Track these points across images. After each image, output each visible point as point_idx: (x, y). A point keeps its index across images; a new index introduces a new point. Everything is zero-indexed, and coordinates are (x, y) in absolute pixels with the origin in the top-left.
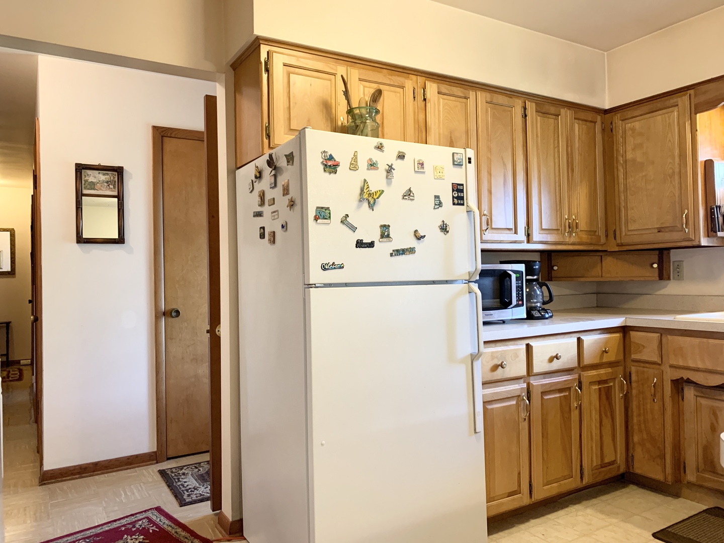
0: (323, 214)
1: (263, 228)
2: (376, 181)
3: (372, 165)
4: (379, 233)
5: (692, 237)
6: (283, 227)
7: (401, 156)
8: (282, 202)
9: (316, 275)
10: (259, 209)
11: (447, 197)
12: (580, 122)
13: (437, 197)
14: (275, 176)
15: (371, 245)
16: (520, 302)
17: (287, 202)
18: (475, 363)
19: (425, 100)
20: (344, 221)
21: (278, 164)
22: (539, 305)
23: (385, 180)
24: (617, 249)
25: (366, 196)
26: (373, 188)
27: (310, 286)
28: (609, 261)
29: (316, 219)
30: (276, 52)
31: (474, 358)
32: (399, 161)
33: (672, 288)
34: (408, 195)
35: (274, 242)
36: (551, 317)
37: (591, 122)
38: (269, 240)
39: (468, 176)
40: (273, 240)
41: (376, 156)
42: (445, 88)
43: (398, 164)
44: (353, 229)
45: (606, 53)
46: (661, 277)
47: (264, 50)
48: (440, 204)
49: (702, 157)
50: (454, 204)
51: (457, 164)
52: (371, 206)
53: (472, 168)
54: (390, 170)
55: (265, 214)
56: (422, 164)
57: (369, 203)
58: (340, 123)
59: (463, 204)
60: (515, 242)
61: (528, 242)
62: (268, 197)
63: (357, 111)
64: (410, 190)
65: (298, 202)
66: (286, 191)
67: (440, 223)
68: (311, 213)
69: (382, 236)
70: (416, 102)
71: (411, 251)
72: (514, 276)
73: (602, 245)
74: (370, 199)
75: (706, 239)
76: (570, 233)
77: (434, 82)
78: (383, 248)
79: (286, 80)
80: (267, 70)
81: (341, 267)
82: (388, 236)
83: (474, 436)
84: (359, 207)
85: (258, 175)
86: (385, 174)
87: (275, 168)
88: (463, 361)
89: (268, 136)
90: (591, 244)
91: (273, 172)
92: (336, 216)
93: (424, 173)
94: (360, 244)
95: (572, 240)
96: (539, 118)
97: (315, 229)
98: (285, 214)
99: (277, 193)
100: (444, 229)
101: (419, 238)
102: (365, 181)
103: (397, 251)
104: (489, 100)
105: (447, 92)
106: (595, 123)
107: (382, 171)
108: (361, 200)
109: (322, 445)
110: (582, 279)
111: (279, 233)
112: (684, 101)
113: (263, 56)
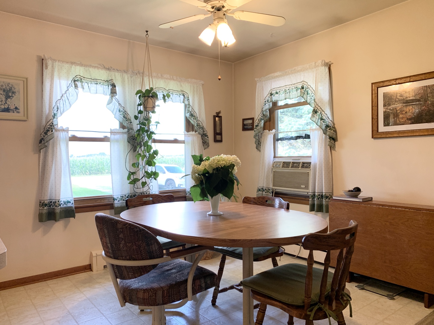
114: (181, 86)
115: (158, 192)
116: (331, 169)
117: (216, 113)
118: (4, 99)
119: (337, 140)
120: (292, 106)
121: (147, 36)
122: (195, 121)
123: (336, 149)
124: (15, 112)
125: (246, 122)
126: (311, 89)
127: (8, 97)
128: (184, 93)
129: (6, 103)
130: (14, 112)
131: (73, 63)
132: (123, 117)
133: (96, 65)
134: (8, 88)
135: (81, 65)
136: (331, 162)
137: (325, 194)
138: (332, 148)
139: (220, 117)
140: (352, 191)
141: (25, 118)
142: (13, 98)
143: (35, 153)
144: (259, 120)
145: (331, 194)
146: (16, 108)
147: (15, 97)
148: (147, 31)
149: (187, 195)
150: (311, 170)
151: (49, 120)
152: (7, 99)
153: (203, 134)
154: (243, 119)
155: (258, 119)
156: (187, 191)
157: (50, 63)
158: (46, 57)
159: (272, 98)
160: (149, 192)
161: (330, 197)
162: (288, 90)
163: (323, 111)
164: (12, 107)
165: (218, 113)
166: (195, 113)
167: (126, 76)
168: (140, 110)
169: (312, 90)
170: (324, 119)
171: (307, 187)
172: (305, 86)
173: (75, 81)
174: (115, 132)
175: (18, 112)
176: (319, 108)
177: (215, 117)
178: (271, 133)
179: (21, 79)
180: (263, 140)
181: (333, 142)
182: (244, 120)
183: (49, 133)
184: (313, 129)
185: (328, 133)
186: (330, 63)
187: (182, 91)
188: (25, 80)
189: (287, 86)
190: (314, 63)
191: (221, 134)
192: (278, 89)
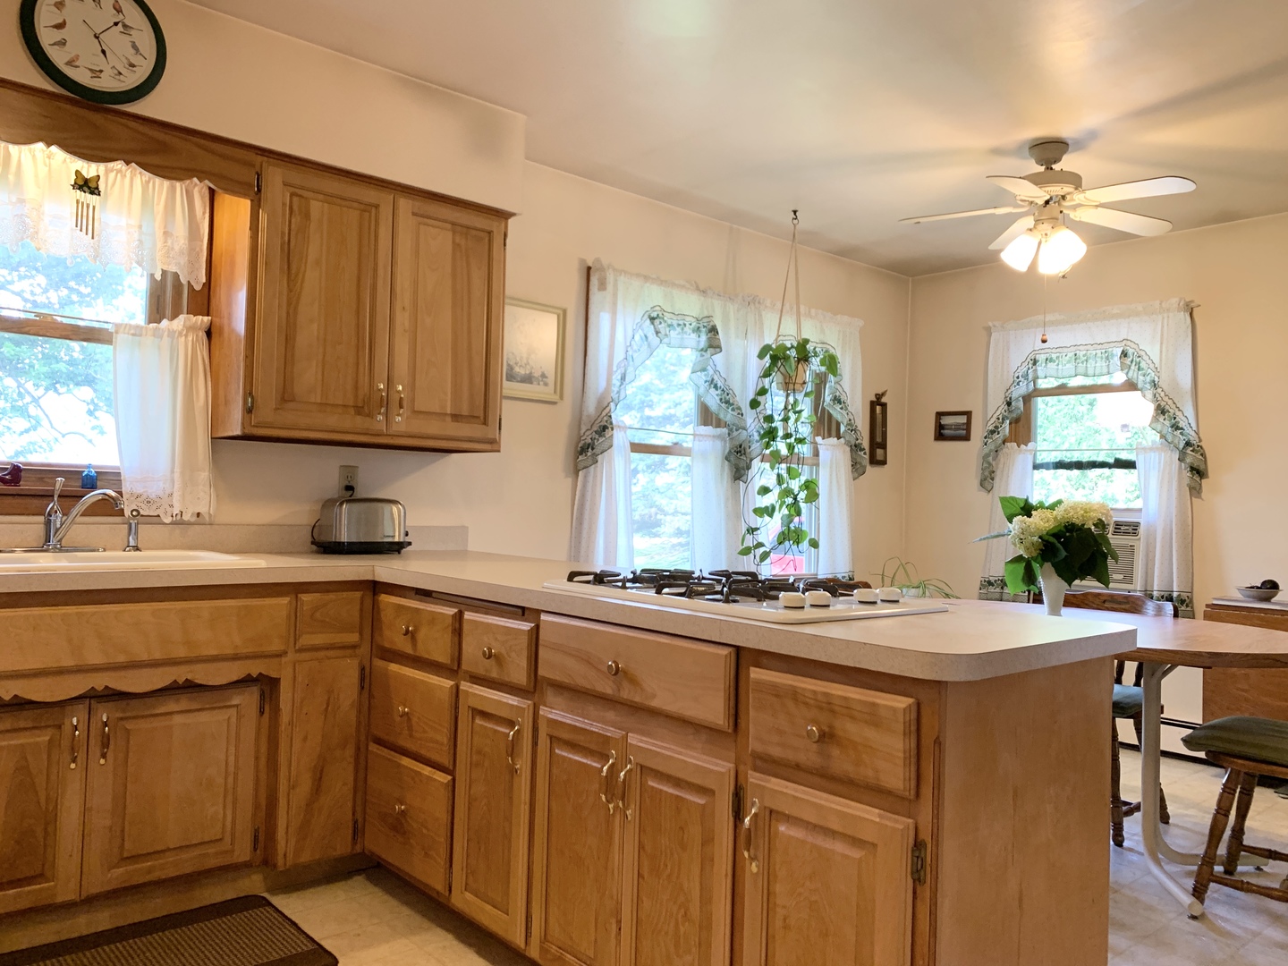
114: (823, 331)
116: (1190, 540)
117: (876, 395)
118: (524, 355)
119: (1207, 474)
120: (1081, 391)
121: (795, 222)
122: (844, 412)
123: (1203, 495)
124: (541, 383)
125: (946, 421)
126: (1146, 358)
128: (828, 347)
129: (528, 363)
130: (539, 384)
131: (646, 278)
132: (719, 402)
133: (682, 282)
135: (661, 282)
136: (1190, 523)
137: (1179, 595)
138: (1195, 491)
139: (884, 406)
140: (1258, 588)
141: (555, 398)
143: (567, 476)
144: (998, 419)
145: (1189, 594)
146: (543, 375)
148: (795, 212)
150: (1140, 539)
151: (606, 404)
152: (529, 354)
153: (856, 446)
154: (937, 413)
155: (995, 416)
157: (610, 277)
158: (605, 262)
159: (1036, 370)
161: (1188, 601)
162: (1084, 356)
163: (1179, 410)
164: (536, 373)
165: (879, 396)
166: (844, 394)
167: (732, 308)
168: (764, 387)
169: (1149, 362)
170: (1182, 429)
171: (1129, 578)
172: (1130, 351)
173: (652, 319)
174: (702, 435)
175: (546, 384)
176: (1170, 402)
177: (873, 404)
178: (1026, 451)
179: (554, 310)
180: (1001, 466)
181: (1198, 479)
182: (939, 415)
183: (608, 433)
184: (1144, 449)
185: (1188, 460)
186: (1192, 305)
187: (823, 343)
188: (561, 313)
189: (1081, 348)
190: (1158, 302)
191: (883, 446)
192: (1054, 351)
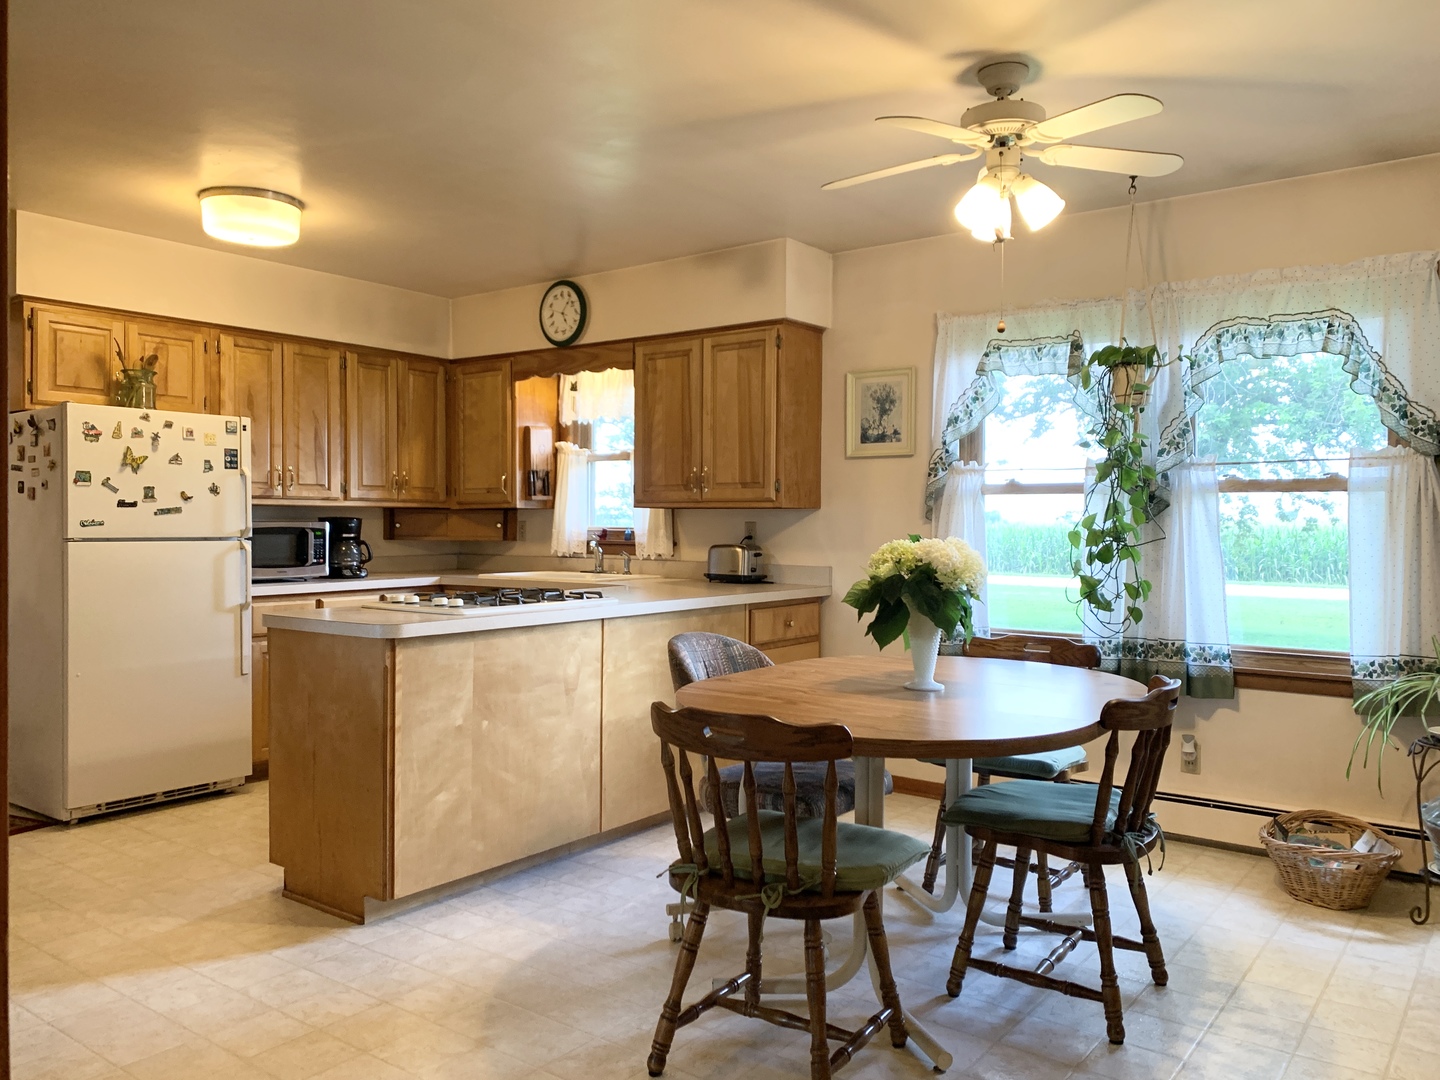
0: (83, 477)
1: (22, 483)
2: (140, 448)
3: (137, 434)
4: (143, 494)
5: (509, 499)
6: (43, 485)
7: (169, 425)
8: (42, 462)
9: (74, 530)
10: (19, 463)
11: (219, 461)
12: (417, 373)
13: (207, 462)
14: (36, 436)
15: (134, 505)
16: (322, 560)
17: (48, 464)
18: (244, 613)
19: (219, 352)
20: (106, 483)
21: (41, 425)
22: (355, 563)
23: (150, 446)
24: (457, 507)
25: (129, 461)
26: (136, 455)
27: (68, 540)
28: (454, 520)
29: (75, 481)
30: (41, 310)
31: (243, 607)
32: (167, 429)
33: (518, 549)
34: (176, 459)
35: (34, 498)
36: (366, 576)
37: (432, 372)
38: (29, 496)
39: (244, 443)
40: (33, 495)
41: (141, 425)
42: (241, 341)
43: (164, 433)
44: (115, 490)
45: (451, 301)
46: (505, 537)
47: (27, 306)
48: (211, 468)
49: (520, 424)
50: (226, 468)
51: (231, 431)
52: (135, 470)
53: (247, 436)
54: (156, 438)
55: (24, 469)
56: (192, 432)
57: (133, 467)
58: (114, 378)
59: (237, 468)
60: (327, 499)
61: (345, 499)
62: (28, 454)
63: (131, 373)
64: (177, 455)
65: (58, 464)
66: (47, 452)
67: (211, 485)
68: (71, 476)
69: (146, 497)
70: (208, 356)
71: (178, 510)
72: (311, 535)
73: (444, 502)
74: (134, 464)
75: (523, 502)
76: (399, 489)
77: (229, 335)
78: (146, 509)
79: (52, 337)
80: (31, 327)
81: (101, 524)
82: (153, 497)
83: (241, 678)
84: (121, 471)
85: (18, 430)
86: (151, 441)
87: (37, 428)
88: (231, 610)
89: (30, 391)
90: (427, 502)
91: (34, 432)
92: (97, 479)
93: (193, 440)
94: (121, 504)
95: (402, 497)
96: (361, 369)
97: (73, 491)
98: (45, 474)
99: (38, 452)
100: (214, 490)
101: (186, 498)
102: (128, 448)
103: (162, 510)
104: (297, 351)
105: (245, 344)
106: (437, 373)
107: (147, 438)
108: (124, 464)
109: (78, 676)
110: (426, 538)
111: (39, 491)
112: (506, 366)
113: (26, 313)
115: (1227, 647)
118: (877, 418)
124: (893, 440)
127: (884, 412)
129: (881, 424)
130: (891, 441)
134: (884, 394)
141: (911, 451)
142: (892, 414)
146: (896, 432)
147: (894, 410)
149: (1356, 677)
152: (881, 416)
156: (1357, 663)
160: (1181, 642)
164: (889, 432)
175: (899, 440)
179: (902, 372)
188: (910, 372)
